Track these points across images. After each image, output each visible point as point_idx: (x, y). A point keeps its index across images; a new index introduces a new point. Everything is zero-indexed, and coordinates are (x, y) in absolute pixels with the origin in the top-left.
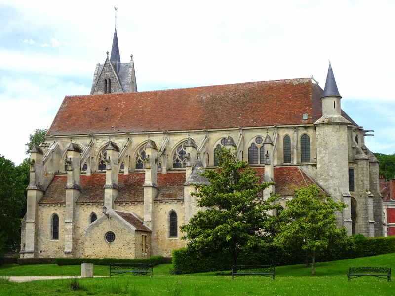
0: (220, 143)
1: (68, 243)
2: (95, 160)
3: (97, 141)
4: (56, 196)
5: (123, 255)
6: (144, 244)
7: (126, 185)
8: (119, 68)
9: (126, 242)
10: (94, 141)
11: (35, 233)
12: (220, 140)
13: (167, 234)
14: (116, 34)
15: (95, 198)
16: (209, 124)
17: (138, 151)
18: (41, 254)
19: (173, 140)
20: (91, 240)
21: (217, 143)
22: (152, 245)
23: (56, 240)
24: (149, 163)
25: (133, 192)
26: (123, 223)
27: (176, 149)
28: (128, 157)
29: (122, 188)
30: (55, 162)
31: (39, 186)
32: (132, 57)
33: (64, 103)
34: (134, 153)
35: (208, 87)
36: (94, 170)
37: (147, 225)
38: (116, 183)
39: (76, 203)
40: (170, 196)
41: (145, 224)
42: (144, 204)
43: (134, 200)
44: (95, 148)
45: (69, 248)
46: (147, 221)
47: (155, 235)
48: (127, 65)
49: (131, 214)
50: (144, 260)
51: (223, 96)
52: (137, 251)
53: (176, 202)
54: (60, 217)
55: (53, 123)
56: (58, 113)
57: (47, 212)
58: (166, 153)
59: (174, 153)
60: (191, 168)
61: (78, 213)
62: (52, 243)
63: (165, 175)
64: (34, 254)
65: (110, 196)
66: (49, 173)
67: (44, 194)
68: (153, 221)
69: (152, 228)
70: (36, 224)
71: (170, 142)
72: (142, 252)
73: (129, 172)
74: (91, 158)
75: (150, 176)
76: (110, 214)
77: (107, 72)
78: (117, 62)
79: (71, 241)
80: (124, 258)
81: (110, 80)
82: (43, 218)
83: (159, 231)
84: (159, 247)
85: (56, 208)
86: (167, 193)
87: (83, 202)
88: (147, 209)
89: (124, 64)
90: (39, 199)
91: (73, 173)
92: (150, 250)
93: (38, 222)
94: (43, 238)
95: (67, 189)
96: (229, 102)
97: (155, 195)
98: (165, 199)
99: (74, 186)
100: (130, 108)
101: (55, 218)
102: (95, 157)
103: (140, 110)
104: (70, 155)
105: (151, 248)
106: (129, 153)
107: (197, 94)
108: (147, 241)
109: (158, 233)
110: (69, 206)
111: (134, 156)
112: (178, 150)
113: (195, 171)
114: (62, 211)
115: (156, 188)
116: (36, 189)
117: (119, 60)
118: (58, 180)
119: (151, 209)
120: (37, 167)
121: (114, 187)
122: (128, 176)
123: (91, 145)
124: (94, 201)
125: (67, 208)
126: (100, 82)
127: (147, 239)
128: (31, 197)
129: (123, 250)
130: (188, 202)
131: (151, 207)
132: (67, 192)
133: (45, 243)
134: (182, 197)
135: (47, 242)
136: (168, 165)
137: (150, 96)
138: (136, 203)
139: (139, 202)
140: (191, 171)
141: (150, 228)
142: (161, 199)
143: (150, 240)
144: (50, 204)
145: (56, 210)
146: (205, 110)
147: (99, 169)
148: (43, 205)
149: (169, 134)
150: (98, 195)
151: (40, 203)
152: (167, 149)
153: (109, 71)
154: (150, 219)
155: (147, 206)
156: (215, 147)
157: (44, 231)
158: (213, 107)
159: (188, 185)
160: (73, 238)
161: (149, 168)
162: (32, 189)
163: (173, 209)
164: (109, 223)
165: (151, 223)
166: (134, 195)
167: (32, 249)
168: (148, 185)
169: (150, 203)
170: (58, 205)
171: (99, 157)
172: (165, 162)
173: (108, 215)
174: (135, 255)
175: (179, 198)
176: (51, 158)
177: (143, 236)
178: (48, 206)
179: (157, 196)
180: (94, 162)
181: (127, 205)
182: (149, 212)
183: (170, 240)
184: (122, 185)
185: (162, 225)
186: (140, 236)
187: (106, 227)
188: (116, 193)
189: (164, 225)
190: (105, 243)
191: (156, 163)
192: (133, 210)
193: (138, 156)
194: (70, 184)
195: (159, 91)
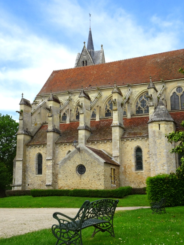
0: (176, 91)
1: (49, 177)
2: (73, 112)
3: (75, 97)
4: (40, 140)
5: (93, 187)
6: (113, 176)
7: (97, 128)
8: (93, 54)
9: (96, 174)
10: (72, 97)
11: (23, 169)
12: (176, 88)
13: (133, 168)
14: (90, 32)
15: (71, 139)
16: (165, 77)
17: (107, 103)
18: (29, 187)
19: (135, 91)
20: (64, 173)
21: (173, 92)
22: (120, 178)
23: (40, 175)
24: (116, 105)
25: (103, 133)
26: (92, 156)
27: (138, 99)
28: (99, 107)
29: (94, 131)
30: (42, 115)
31: (27, 132)
32: (102, 46)
33: (52, 75)
34: (104, 104)
35: (161, 53)
36: (72, 120)
37: (116, 160)
38: (89, 125)
39: (56, 143)
40: (135, 134)
41: (113, 159)
42: (113, 142)
43: (103, 139)
44: (73, 103)
45: (50, 182)
46: (115, 156)
47: (123, 168)
48: (99, 52)
49: (101, 151)
50: (113, 191)
51: (174, 57)
52: (106, 183)
53: (141, 139)
54: (44, 156)
55: (43, 88)
56: (47, 81)
57: (33, 152)
58: (130, 101)
59: (136, 102)
60: (154, 108)
61: (57, 152)
62: (36, 178)
63: (129, 119)
64: (22, 187)
65: (83, 136)
66: (38, 123)
67: (32, 139)
68: (121, 156)
69: (120, 162)
70: (24, 162)
71: (133, 94)
72: (112, 183)
73: (100, 119)
74: (70, 110)
75: (117, 117)
76: (81, 149)
77: (84, 56)
78: (92, 50)
79: (51, 175)
80: (94, 189)
81: (86, 61)
82: (30, 157)
83: (126, 165)
84: (127, 179)
85: (40, 149)
86: (132, 132)
87: (61, 143)
88: (115, 146)
89: (97, 51)
90: (26, 142)
91: (53, 118)
92: (118, 182)
93: (26, 161)
94: (30, 173)
95: (48, 132)
96: (180, 61)
97: (122, 134)
98: (131, 136)
99: (53, 129)
100: (100, 73)
101: (40, 157)
102: (73, 110)
103: (108, 74)
104: (50, 104)
105: (119, 180)
106: (99, 104)
107: (153, 59)
108: (115, 173)
109: (125, 167)
110: (49, 146)
111: (103, 107)
112: (139, 99)
113: (157, 110)
114: (45, 151)
115: (123, 128)
116: (24, 133)
117: (93, 49)
118: (44, 128)
119: (118, 146)
120: (25, 116)
121: (86, 128)
122: (99, 122)
123: (70, 100)
124: (70, 141)
125: (48, 148)
126: (80, 63)
127: (116, 172)
128: (19, 140)
129: (93, 181)
130: (152, 137)
131: (118, 144)
132: (48, 134)
133: (31, 178)
134: (146, 135)
135: (33, 177)
136: (132, 112)
137: (116, 64)
138: (105, 142)
139: (108, 140)
140: (154, 110)
141: (118, 162)
142: (127, 137)
143: (119, 173)
144: (35, 145)
145: (40, 150)
146: (161, 68)
147: (76, 119)
148: (30, 147)
149: (132, 87)
150: (73, 137)
151: (27, 145)
152: (131, 98)
153: (85, 55)
154: (118, 154)
155: (115, 143)
156: (171, 94)
157: (31, 168)
158: (167, 66)
159: (152, 122)
160: (53, 173)
161: (116, 110)
162: (21, 133)
163: (139, 145)
164: (80, 156)
165: (119, 158)
166: (104, 135)
167: (20, 182)
168: (116, 125)
169: (117, 140)
170: (41, 146)
171: (76, 110)
172: (129, 109)
173: (79, 150)
174: (105, 186)
175: (144, 135)
176: (39, 111)
177: (111, 169)
178: (34, 147)
179: (124, 135)
180: (72, 114)
181: (98, 143)
182: (117, 148)
183: (137, 173)
184: (94, 128)
185: (129, 160)
186: (109, 168)
187: (78, 160)
188: (88, 134)
189: (131, 160)
190: (76, 175)
191: (121, 107)
192: (103, 147)
193: (107, 106)
194: (50, 128)
195: (123, 61)
